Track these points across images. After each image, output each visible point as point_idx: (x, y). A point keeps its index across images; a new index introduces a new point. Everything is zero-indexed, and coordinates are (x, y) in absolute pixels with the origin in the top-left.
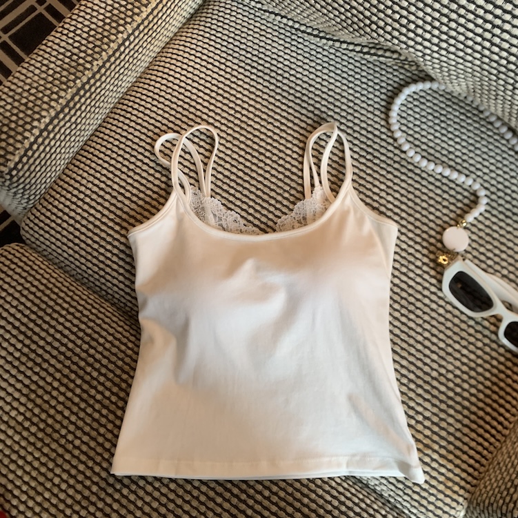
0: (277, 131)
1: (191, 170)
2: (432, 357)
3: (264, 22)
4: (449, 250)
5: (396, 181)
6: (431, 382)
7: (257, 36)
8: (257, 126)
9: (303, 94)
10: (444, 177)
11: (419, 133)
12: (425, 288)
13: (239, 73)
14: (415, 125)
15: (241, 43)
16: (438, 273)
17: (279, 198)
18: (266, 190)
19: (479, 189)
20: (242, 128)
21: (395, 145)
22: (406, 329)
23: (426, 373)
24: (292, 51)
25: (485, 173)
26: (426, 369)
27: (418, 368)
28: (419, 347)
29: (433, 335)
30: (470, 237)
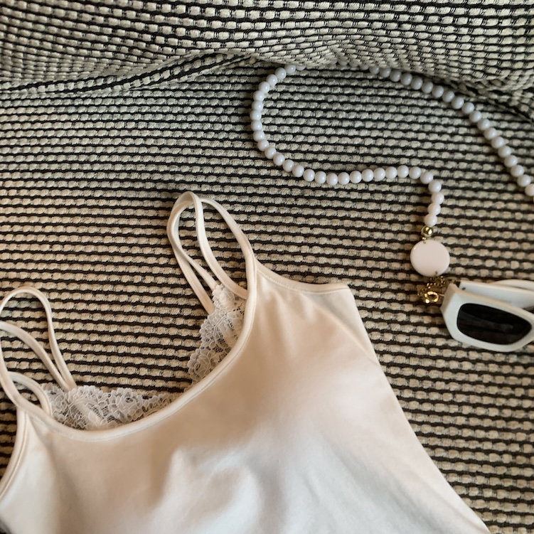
0: (121, 240)
1: (31, 361)
2: (490, 437)
3: (28, 103)
4: (429, 278)
5: (312, 222)
6: (508, 473)
7: (28, 126)
8: (91, 249)
9: (130, 172)
10: (368, 183)
11: (306, 143)
12: (429, 347)
13: (30, 189)
14: (294, 135)
15: (12, 147)
16: (433, 316)
17: (173, 331)
18: (149, 330)
19: (422, 174)
20: (71, 263)
21: (285, 175)
22: (436, 419)
23: (495, 465)
24: (85, 122)
25: (416, 149)
26: (493, 458)
27: (482, 463)
28: (467, 433)
29: (475, 406)
30: (446, 245)
